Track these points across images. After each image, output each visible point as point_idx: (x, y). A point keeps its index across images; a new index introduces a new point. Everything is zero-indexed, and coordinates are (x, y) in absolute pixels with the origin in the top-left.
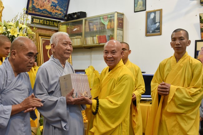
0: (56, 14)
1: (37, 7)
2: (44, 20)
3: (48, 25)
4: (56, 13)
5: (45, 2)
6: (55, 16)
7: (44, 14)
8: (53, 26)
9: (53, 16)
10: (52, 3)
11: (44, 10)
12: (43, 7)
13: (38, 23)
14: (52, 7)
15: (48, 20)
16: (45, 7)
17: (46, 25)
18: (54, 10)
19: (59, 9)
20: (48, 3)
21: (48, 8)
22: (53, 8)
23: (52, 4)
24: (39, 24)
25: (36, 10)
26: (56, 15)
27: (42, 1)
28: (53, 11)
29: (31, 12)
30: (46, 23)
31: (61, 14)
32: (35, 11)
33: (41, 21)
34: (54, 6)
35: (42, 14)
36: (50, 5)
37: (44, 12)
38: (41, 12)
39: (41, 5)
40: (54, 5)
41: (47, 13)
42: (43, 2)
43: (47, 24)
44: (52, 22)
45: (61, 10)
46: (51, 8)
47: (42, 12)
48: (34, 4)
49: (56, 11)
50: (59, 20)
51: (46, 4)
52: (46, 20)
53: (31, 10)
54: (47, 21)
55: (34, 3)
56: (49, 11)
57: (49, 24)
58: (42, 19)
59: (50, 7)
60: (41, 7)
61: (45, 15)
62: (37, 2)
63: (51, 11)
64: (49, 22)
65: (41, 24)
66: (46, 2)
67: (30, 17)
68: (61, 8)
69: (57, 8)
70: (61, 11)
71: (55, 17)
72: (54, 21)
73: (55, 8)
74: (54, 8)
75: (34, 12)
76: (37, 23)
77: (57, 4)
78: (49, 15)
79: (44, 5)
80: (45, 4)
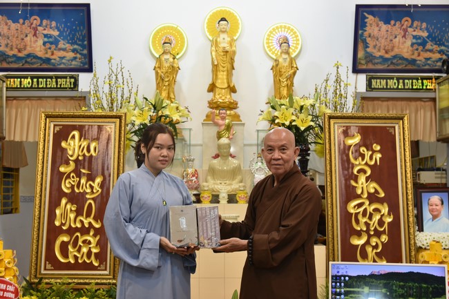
0: (429, 62)
1: (378, 54)
2: (398, 79)
3: (409, 89)
4: (427, 59)
5: (394, 40)
6: (425, 65)
7: (397, 65)
8: (422, 89)
9: (419, 66)
10: (414, 38)
11: (395, 57)
12: (392, 50)
13: (383, 89)
14: (416, 46)
15: (409, 78)
16: (396, 51)
17: (404, 89)
18: (422, 53)
19: (435, 47)
20: (402, 40)
21: (405, 50)
22: (417, 50)
23: (414, 41)
24: (387, 89)
25: (376, 61)
26: (429, 64)
27: (388, 40)
28: (419, 55)
29: (364, 67)
30: (404, 85)
31: (440, 59)
32: (374, 64)
33: (391, 83)
34: (419, 44)
35: (392, 67)
36: (409, 43)
37: (394, 61)
38: (389, 62)
39: (386, 48)
40: (419, 41)
41: (404, 62)
42: (391, 40)
43: (406, 87)
44: (420, 81)
45: (438, 49)
46: (413, 51)
47: (392, 63)
48: (368, 50)
49: (428, 55)
50: (437, 75)
51: (399, 42)
52: (404, 79)
53: (363, 62)
54: (406, 81)
55: (368, 47)
56: (409, 58)
57: (412, 86)
58: (393, 79)
59: (411, 48)
60: (386, 52)
61: (400, 67)
62: (374, 43)
63: (413, 57)
64: (412, 83)
65: (390, 89)
66: (397, 40)
67: (362, 78)
68: (440, 45)
69: (429, 46)
70: (440, 52)
71: (427, 67)
72: (423, 79)
73: (424, 48)
74: (420, 48)
75: (371, 66)
76: (381, 89)
77: (428, 37)
78: (410, 67)
79: (393, 47)
80: (397, 44)
